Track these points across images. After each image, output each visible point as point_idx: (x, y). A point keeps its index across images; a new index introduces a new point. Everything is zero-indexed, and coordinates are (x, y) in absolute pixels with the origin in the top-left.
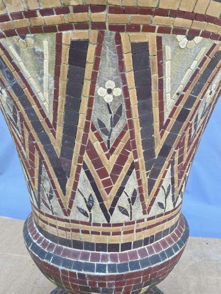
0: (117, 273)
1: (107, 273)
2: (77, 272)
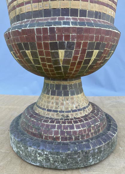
0: (78, 26)
1: (71, 26)
2: (48, 27)
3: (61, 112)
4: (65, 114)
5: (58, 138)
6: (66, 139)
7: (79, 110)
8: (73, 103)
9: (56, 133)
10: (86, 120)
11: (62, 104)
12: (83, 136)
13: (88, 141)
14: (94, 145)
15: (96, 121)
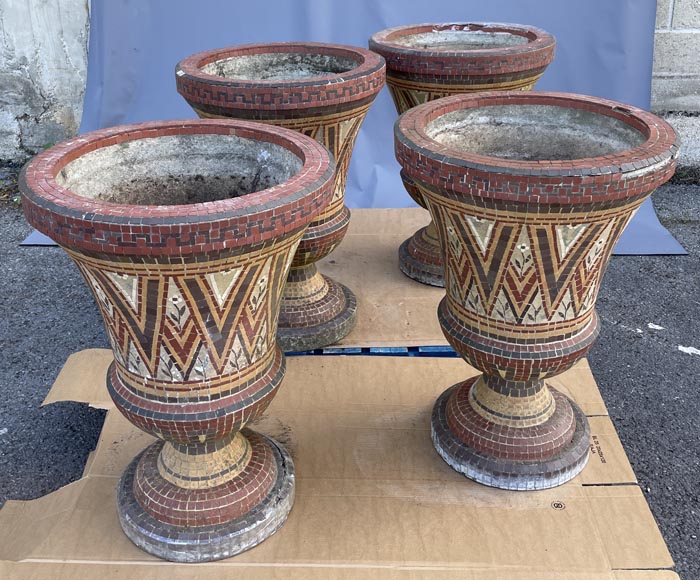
3: (302, 298)
4: (306, 299)
5: (305, 324)
6: (313, 323)
7: (319, 292)
8: (311, 287)
9: (303, 319)
10: (327, 301)
11: (301, 289)
12: (327, 318)
13: (331, 320)
14: (338, 323)
15: (336, 300)
